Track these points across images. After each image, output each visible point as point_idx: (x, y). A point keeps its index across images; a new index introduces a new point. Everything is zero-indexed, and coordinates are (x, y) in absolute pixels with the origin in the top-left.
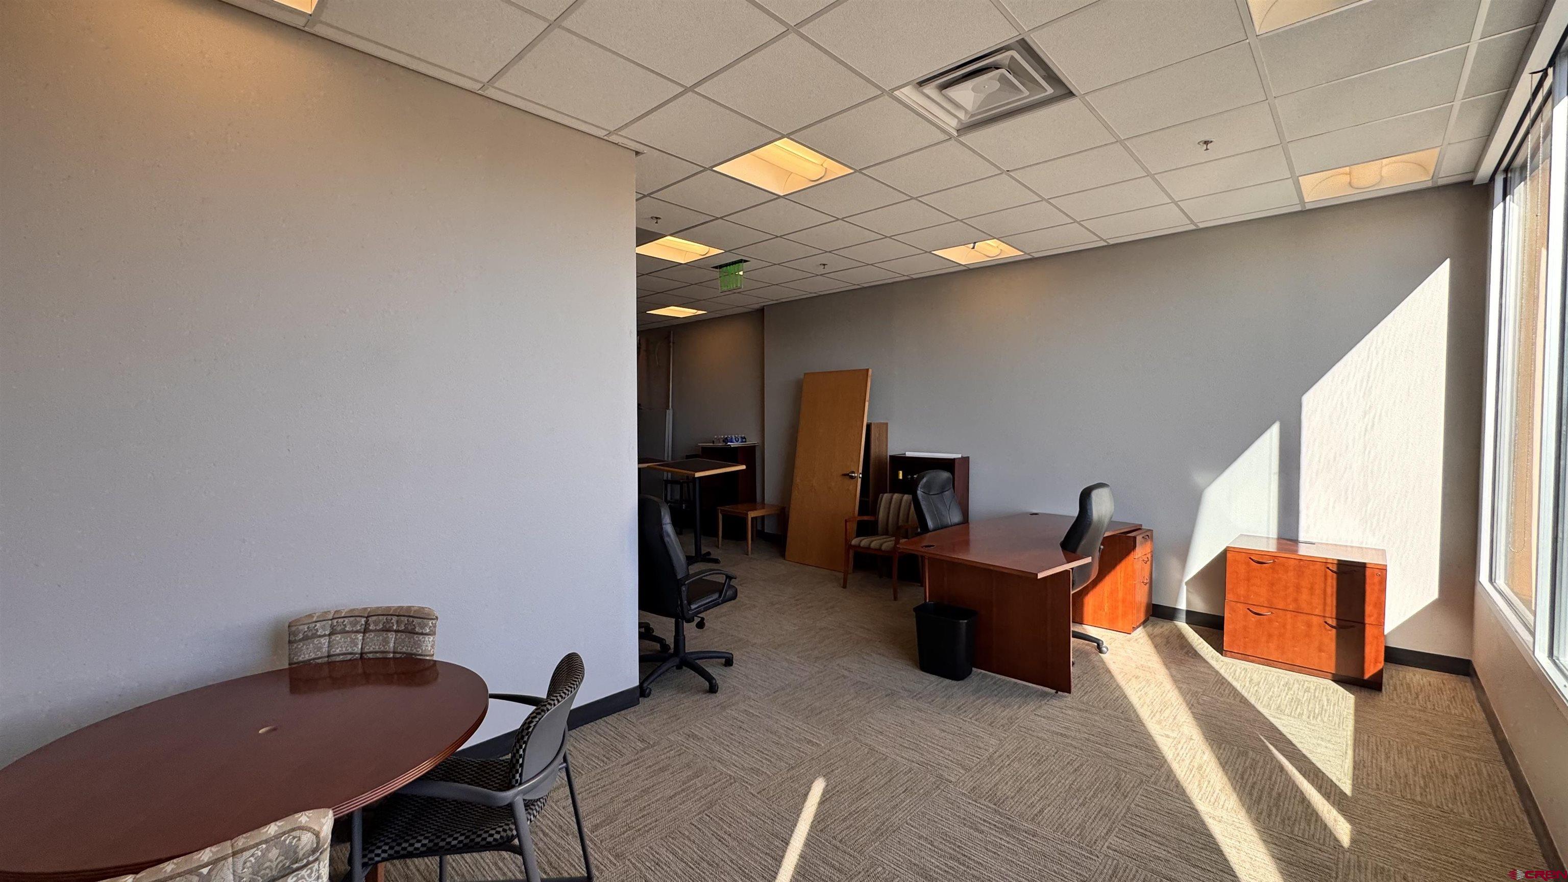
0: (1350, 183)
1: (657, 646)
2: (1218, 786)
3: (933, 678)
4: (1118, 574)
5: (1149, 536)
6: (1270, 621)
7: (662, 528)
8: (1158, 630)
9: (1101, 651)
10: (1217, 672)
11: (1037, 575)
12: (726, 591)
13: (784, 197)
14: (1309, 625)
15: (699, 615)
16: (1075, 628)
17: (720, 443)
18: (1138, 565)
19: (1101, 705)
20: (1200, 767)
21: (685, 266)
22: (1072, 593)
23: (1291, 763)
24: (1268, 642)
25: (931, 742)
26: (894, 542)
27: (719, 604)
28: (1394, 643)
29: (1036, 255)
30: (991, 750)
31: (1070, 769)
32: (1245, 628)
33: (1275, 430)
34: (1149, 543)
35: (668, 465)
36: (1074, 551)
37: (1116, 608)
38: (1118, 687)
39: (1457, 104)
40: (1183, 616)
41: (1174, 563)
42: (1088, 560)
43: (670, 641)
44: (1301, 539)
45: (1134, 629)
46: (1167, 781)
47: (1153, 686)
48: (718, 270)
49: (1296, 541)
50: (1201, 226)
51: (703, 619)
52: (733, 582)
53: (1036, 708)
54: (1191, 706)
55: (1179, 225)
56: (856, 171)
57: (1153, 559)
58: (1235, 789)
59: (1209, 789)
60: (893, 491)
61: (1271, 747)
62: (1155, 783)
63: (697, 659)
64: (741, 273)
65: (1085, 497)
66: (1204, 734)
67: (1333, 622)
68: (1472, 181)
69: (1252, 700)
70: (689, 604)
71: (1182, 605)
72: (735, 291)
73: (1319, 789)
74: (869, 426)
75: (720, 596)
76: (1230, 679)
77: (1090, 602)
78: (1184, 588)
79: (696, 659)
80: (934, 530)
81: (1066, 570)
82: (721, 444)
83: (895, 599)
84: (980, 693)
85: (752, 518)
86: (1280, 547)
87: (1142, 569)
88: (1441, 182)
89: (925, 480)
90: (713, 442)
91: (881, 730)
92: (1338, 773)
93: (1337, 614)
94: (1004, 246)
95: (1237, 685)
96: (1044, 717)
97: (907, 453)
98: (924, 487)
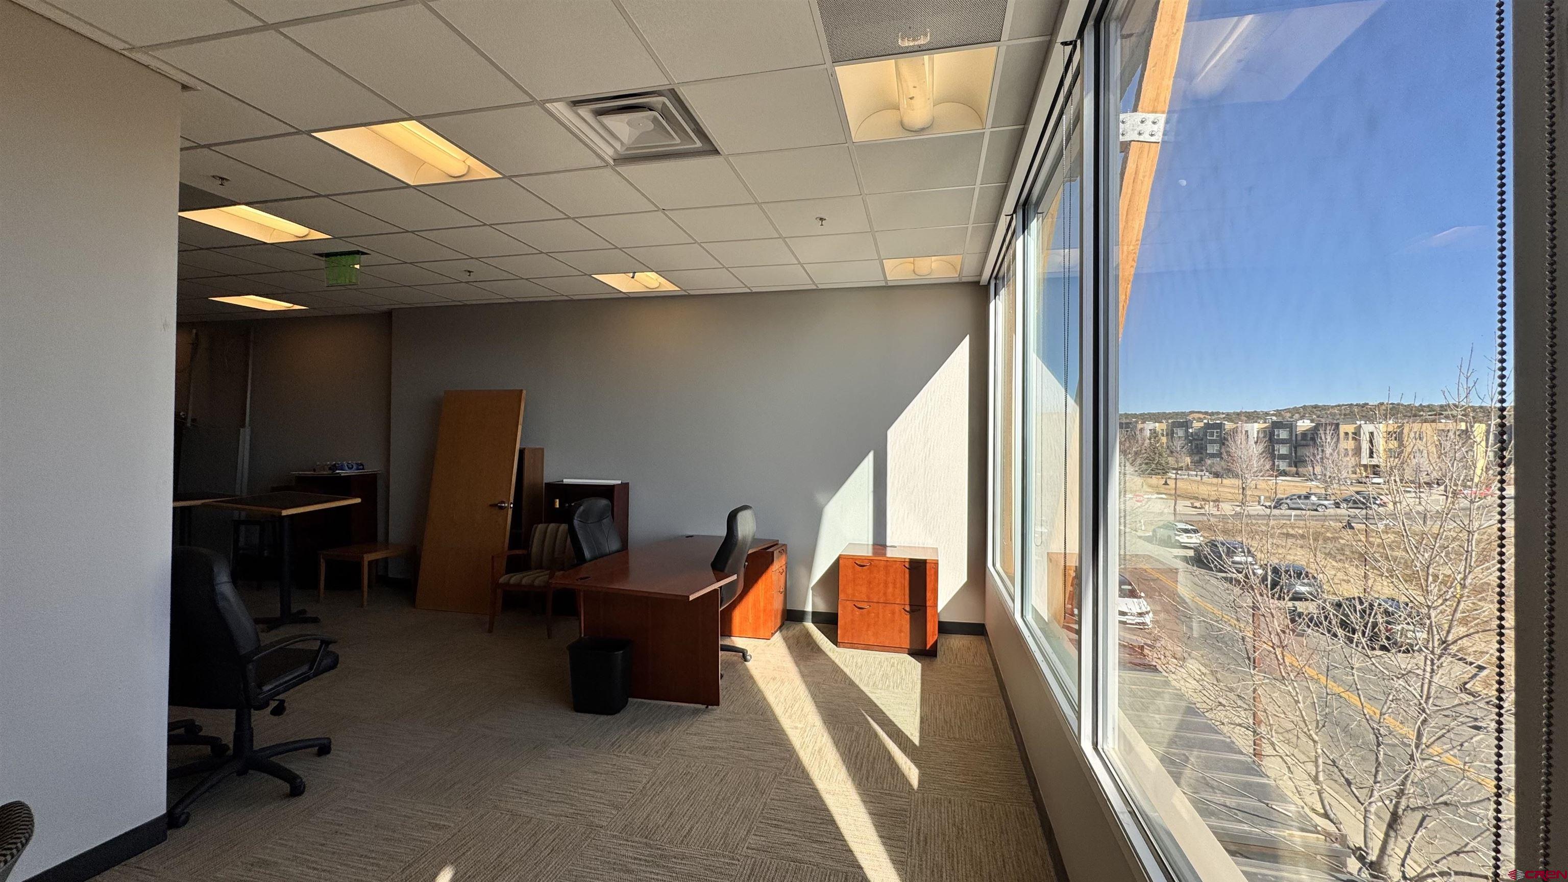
0: (914, 270)
1: (207, 750)
2: (833, 763)
3: (587, 717)
4: (760, 588)
5: (784, 549)
6: (869, 613)
7: (213, 590)
8: (790, 633)
9: (746, 660)
10: (833, 662)
11: (688, 597)
12: (321, 660)
13: (415, 187)
14: (893, 613)
15: (277, 698)
16: (723, 642)
17: (324, 470)
18: (775, 578)
19: (745, 711)
20: (820, 750)
21: (270, 246)
22: (720, 610)
23: (882, 729)
24: (867, 631)
25: (582, 788)
26: (547, 576)
27: (309, 678)
28: (944, 619)
29: (692, 293)
30: (644, 781)
31: (717, 780)
32: (853, 621)
33: (871, 456)
34: (784, 556)
35: (240, 501)
36: (722, 571)
37: (759, 618)
38: (759, 691)
39: (970, 227)
40: (810, 617)
41: (802, 571)
42: (735, 577)
43: (228, 739)
44: (888, 544)
45: (773, 634)
46: (795, 769)
47: (786, 684)
48: (324, 259)
49: (884, 546)
50: (820, 287)
51: (282, 702)
52: (332, 648)
53: (688, 728)
54: (814, 697)
55: (803, 283)
56: (505, 177)
57: (788, 571)
58: (844, 762)
59: (826, 768)
60: (549, 521)
61: (869, 719)
62: (786, 774)
63: (272, 756)
64: (357, 266)
65: (732, 519)
66: (823, 719)
67: (908, 608)
68: (979, 282)
69: (857, 682)
70: (260, 686)
71: (809, 608)
72: (350, 287)
73: (900, 745)
74: (522, 452)
75: (311, 669)
76: (842, 667)
77: (737, 615)
78: (810, 592)
79: (270, 757)
80: (591, 560)
81: (715, 590)
82: (326, 473)
83: (549, 636)
84: (636, 723)
85: (369, 562)
86: (875, 552)
87: (779, 580)
88: (964, 280)
89: (582, 508)
90: (314, 470)
91: (526, 789)
92: (911, 729)
93: (910, 602)
94: (662, 280)
95: (847, 670)
96: (695, 735)
97: (565, 480)
98: (580, 516)
